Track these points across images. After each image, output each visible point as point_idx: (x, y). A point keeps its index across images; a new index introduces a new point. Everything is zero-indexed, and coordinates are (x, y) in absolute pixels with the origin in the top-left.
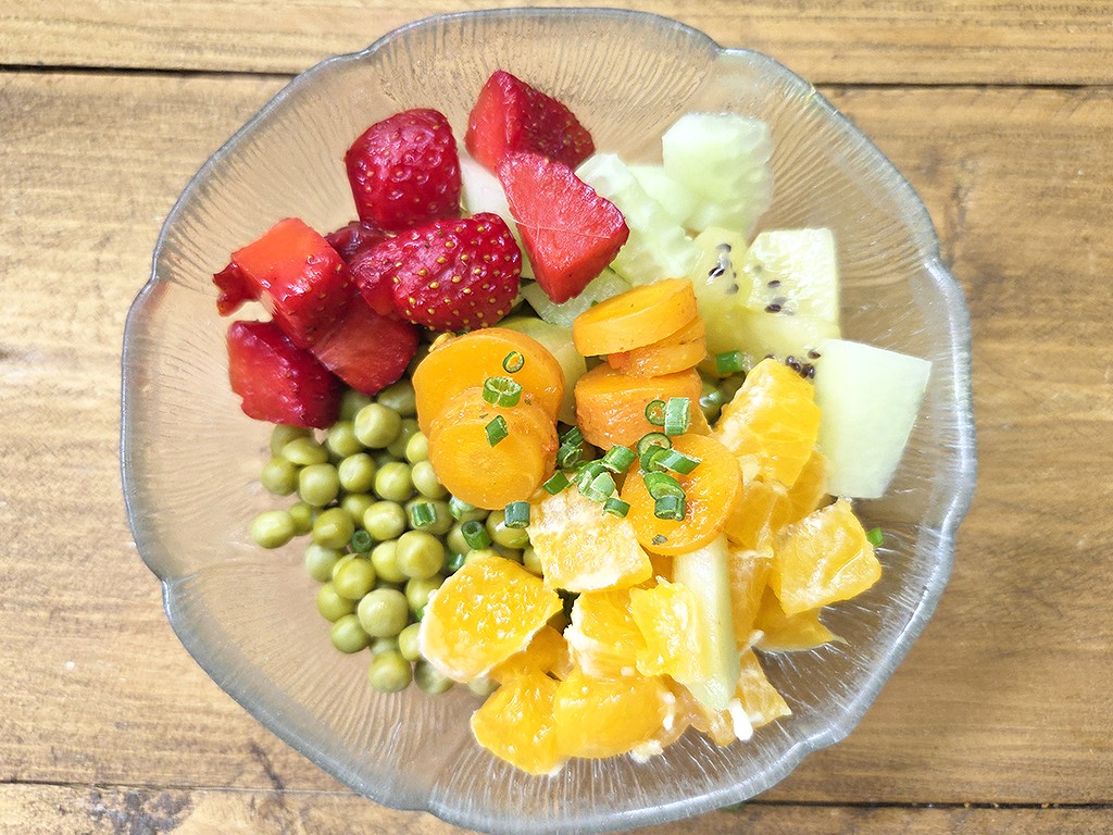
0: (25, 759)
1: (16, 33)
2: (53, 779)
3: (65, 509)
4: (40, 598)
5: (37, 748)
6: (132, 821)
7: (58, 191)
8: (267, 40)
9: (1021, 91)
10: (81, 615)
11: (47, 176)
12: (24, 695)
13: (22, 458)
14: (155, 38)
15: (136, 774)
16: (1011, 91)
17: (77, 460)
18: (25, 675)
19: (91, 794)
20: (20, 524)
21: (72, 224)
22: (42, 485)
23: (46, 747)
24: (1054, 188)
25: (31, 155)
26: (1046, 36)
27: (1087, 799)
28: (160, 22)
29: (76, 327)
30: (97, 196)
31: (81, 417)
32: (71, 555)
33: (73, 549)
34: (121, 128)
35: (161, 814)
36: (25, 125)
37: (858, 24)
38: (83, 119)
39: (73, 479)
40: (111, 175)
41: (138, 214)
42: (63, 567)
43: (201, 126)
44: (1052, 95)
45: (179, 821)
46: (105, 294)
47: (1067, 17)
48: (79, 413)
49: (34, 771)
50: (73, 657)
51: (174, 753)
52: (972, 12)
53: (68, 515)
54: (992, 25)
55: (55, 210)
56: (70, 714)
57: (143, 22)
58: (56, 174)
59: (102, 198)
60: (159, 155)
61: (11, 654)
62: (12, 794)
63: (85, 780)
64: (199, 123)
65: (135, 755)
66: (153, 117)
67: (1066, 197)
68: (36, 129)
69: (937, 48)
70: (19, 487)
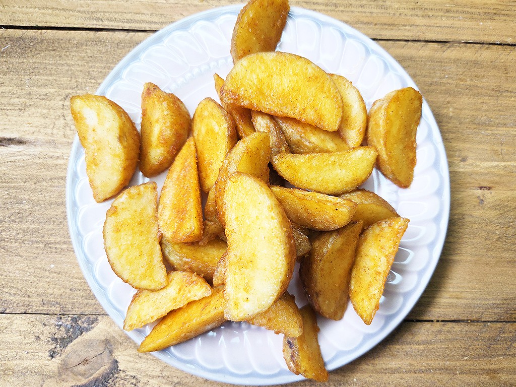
0: (31, 304)
1: (27, 13)
2: (42, 312)
3: (51, 204)
4: (40, 239)
5: (36, 300)
6: (73, 328)
7: (46, 77)
8: (129, 16)
9: (423, 43)
10: (58, 246)
11: (41, 71)
12: (32, 278)
13: (33, 183)
14: (84, 15)
15: (77, 309)
16: (419, 43)
17: (56, 184)
18: (32, 270)
19: (57, 318)
20: (32, 210)
21: (52, 90)
22: (42, 194)
23: (40, 299)
24: (436, 82)
25: (35, 63)
26: (433, 21)
27: (453, 318)
28: (85, 9)
29: (55, 131)
30: (62, 79)
31: (57, 167)
32: (54, 222)
33: (55, 220)
34: (72, 52)
35: (85, 325)
36: (31, 51)
37: (359, 14)
38: (55, 48)
39: (54, 192)
40: (68, 71)
41: (79, 86)
42: (51, 227)
43: (103, 51)
44: (435, 45)
45: (92, 328)
46: (66, 118)
47: (442, 14)
48: (57, 165)
49: (34, 309)
50: (54, 262)
51: (93, 301)
52: (404, 10)
53: (53, 206)
54: (411, 16)
55: (45, 85)
56: (51, 286)
57: (79, 9)
58: (45, 71)
59: (65, 80)
60: (87, 63)
61: (27, 262)
62: (24, 318)
63: (55, 312)
64: (102, 50)
65: (77, 302)
66: (84, 47)
67: (440, 85)
68: (36, 52)
69: (389, 25)
70: (31, 195)
